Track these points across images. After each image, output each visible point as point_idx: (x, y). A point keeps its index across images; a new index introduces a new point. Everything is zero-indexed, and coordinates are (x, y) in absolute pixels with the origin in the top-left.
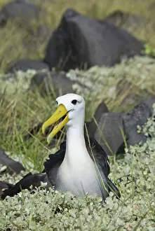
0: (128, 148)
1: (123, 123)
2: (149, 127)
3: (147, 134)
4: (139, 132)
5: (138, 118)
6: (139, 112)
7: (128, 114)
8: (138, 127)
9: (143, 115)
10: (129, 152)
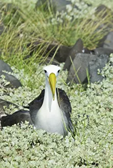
0: (90, 84)
1: (89, 66)
2: (106, 70)
3: (103, 76)
4: (98, 73)
5: (99, 64)
6: (100, 60)
7: (93, 61)
8: (98, 70)
9: (103, 62)
10: (90, 88)
